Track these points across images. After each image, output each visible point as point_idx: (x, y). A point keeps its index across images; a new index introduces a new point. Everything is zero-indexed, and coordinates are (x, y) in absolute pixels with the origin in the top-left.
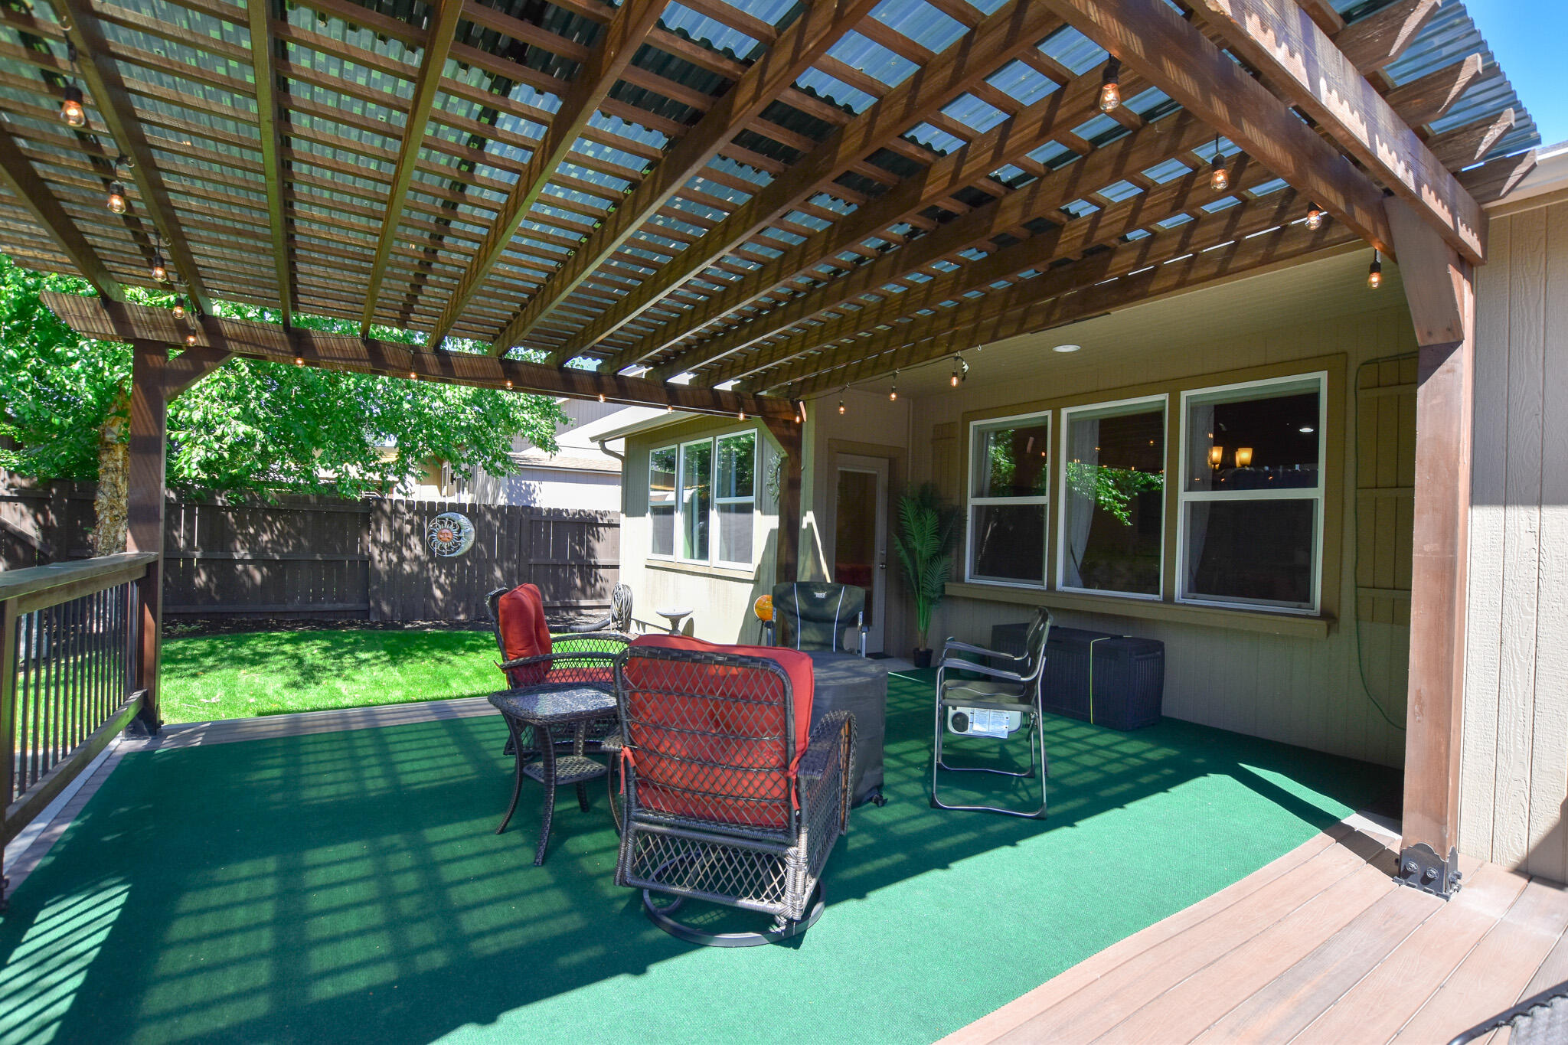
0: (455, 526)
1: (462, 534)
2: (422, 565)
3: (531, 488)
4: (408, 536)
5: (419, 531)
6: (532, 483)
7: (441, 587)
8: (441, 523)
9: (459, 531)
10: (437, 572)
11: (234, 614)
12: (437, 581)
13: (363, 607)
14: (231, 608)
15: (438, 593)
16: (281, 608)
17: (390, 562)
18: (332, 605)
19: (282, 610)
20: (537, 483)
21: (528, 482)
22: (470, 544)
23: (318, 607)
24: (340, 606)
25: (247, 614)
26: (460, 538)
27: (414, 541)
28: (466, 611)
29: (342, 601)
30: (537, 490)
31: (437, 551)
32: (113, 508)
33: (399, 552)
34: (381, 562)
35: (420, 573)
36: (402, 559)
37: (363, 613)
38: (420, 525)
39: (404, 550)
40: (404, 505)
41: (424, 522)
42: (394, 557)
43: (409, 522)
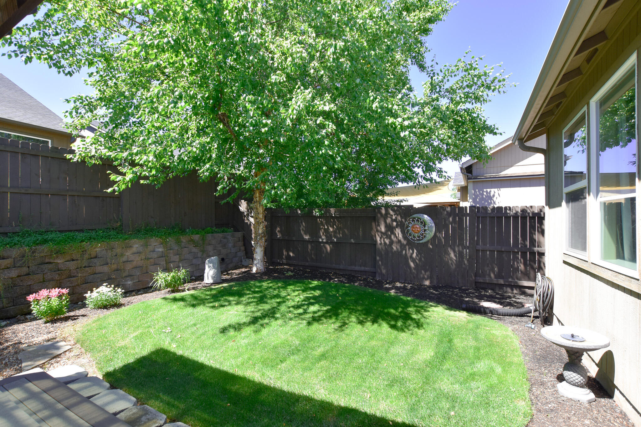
0: (422, 223)
1: (426, 228)
2: (403, 247)
3: (492, 194)
4: (395, 228)
5: (401, 225)
6: (493, 190)
7: (414, 261)
8: (413, 221)
9: (424, 226)
10: (411, 251)
12: (411, 257)
13: (373, 270)
14: (318, 264)
15: (412, 265)
17: (385, 243)
18: (359, 267)
19: (338, 268)
20: (496, 190)
21: (489, 190)
22: (432, 234)
23: (353, 268)
24: (363, 268)
25: (326, 267)
26: (425, 230)
27: (398, 231)
28: (430, 278)
29: (364, 266)
30: (496, 195)
31: (411, 238)
32: (257, 218)
33: (390, 238)
34: (381, 244)
35: (402, 251)
36: (392, 242)
37: (374, 274)
38: (401, 222)
39: (392, 237)
40: (392, 210)
41: (403, 220)
42: (387, 241)
43: (395, 220)
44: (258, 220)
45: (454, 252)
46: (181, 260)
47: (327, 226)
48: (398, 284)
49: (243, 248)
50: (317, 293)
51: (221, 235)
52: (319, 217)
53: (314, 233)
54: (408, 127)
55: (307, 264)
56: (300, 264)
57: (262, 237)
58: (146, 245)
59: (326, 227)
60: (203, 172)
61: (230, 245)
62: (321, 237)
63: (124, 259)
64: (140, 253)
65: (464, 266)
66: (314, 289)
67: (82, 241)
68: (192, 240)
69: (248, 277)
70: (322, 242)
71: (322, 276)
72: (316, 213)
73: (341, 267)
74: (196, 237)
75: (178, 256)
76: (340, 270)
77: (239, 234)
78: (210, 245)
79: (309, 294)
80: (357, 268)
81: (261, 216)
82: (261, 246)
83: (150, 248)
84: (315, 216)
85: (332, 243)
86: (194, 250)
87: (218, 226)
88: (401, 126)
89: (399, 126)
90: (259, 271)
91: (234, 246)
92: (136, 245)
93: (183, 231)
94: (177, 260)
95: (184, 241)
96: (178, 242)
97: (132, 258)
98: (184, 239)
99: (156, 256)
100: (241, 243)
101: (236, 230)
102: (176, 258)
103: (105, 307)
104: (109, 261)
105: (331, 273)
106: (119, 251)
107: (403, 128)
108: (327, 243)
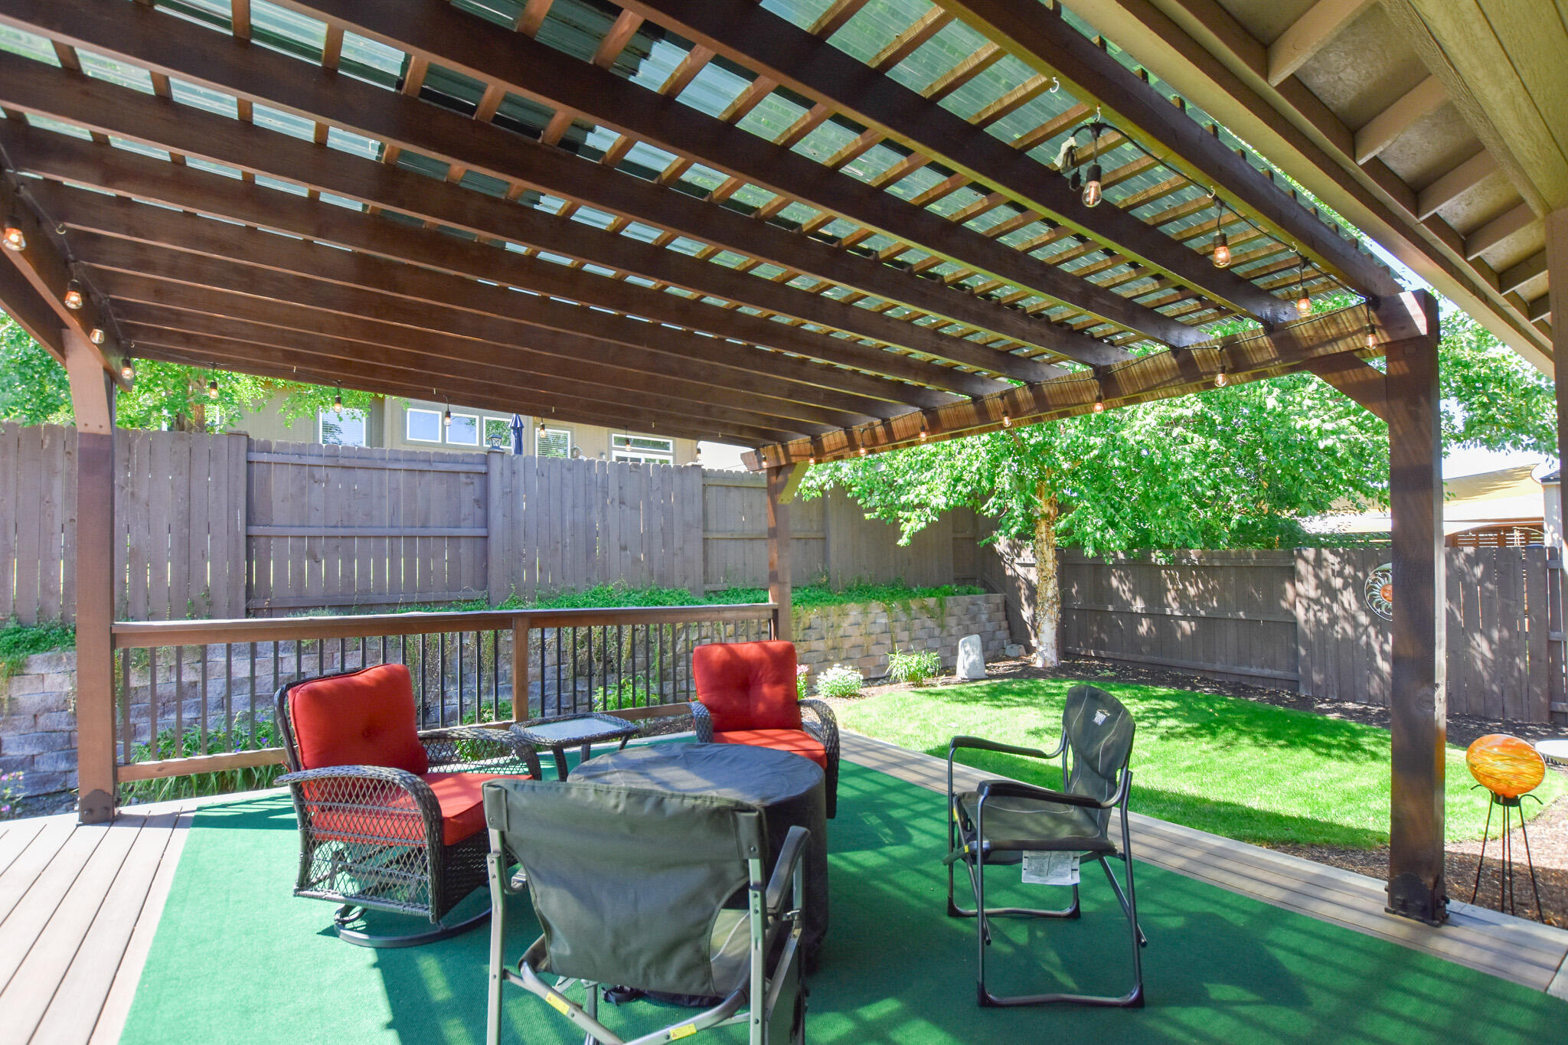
2: (1361, 629)
4: (1340, 590)
5: (1355, 585)
7: (1387, 658)
8: (1384, 577)
10: (1380, 638)
11: (1171, 667)
12: (1382, 650)
13: (1291, 676)
14: (1166, 660)
15: (1384, 666)
16: (1208, 666)
17: (1318, 622)
18: (1259, 670)
19: (1211, 669)
23: (1245, 669)
24: (1267, 672)
25: (1182, 668)
27: (1348, 597)
29: (1270, 667)
31: (1381, 613)
32: (1042, 570)
33: (1330, 609)
34: (1307, 621)
35: (1358, 638)
36: (1334, 620)
37: (1294, 685)
38: (1355, 578)
39: (1335, 607)
40: (1332, 552)
41: (1360, 575)
42: (1324, 617)
43: (1340, 574)
44: (1044, 574)
45: (1490, 641)
46: (912, 640)
47: (1184, 585)
48: (1350, 705)
49: (1004, 624)
50: (1169, 704)
51: (967, 598)
52: (1166, 567)
53: (1154, 596)
54: (1333, 432)
55: (1142, 658)
56: (1125, 658)
57: (1053, 603)
58: (865, 613)
59: (1181, 587)
60: (988, 509)
61: (984, 617)
62: (1169, 606)
63: (841, 632)
64: (859, 624)
65: (1516, 674)
66: (1163, 698)
67: (795, 604)
68: (923, 608)
69: (1028, 672)
70: (1172, 616)
71: (1175, 682)
72: (1158, 557)
73: (1218, 667)
74: (931, 602)
75: (907, 633)
76: (1214, 672)
77: (997, 598)
78: (951, 615)
79: (1153, 704)
80: (1254, 671)
81: (1050, 566)
82: (1051, 620)
83: (871, 617)
84: (1156, 565)
85: (1195, 618)
86: (929, 623)
87: (961, 581)
88: (1319, 429)
89: (1315, 431)
90: (1048, 665)
91: (990, 620)
92: (854, 610)
93: (908, 590)
94: (907, 639)
95: (914, 607)
96: (906, 609)
97: (850, 631)
98: (914, 605)
99: (879, 631)
100: (1001, 615)
101: (990, 590)
102: (905, 636)
103: (843, 696)
104: (824, 633)
105: (1195, 678)
106: (834, 619)
107: (1322, 434)
108: (1184, 618)
